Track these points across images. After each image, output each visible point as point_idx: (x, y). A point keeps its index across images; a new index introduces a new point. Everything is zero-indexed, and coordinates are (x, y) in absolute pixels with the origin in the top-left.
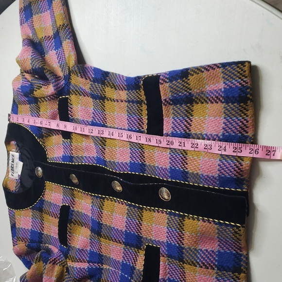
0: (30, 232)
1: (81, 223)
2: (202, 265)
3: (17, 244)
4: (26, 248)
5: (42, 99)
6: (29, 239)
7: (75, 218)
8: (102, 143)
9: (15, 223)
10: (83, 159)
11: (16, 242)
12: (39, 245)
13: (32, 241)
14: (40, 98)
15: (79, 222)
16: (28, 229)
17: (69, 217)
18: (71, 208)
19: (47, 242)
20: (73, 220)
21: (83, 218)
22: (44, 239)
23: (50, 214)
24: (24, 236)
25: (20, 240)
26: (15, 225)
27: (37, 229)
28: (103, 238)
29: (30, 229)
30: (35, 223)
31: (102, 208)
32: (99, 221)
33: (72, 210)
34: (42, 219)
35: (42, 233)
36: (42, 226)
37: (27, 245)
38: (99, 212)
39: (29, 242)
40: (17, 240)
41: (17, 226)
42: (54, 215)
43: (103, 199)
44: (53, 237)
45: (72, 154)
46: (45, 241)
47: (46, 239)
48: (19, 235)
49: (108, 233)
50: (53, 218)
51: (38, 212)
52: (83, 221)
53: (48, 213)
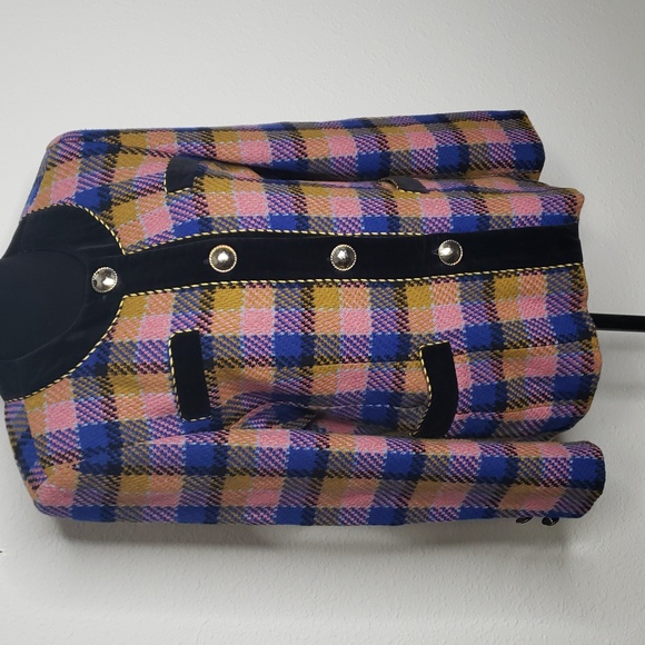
0: (77, 435)
1: (236, 362)
2: (536, 342)
3: (44, 479)
4: (79, 473)
6: (79, 451)
7: (219, 354)
9: (29, 430)
11: (41, 473)
12: (116, 452)
13: (88, 452)
15: (233, 359)
16: (69, 430)
17: (204, 356)
18: (202, 335)
19: (138, 438)
20: (215, 359)
21: (243, 347)
22: (126, 434)
23: (135, 369)
24: (62, 448)
25: (52, 462)
26: (27, 435)
27: (96, 420)
28: (319, 364)
29: (74, 426)
30: (87, 408)
31: (310, 304)
32: (306, 334)
33: (206, 338)
34: (109, 391)
35: (114, 423)
36: (111, 407)
37: (78, 466)
38: (303, 315)
39: (81, 459)
40: (44, 468)
41: (35, 434)
42: (148, 367)
43: (310, 286)
44: (151, 420)
45: (208, 214)
46: (131, 437)
47: (130, 433)
48: (46, 451)
49: (331, 350)
50: (146, 376)
51: (91, 378)
52: (243, 355)
53: (125, 370)
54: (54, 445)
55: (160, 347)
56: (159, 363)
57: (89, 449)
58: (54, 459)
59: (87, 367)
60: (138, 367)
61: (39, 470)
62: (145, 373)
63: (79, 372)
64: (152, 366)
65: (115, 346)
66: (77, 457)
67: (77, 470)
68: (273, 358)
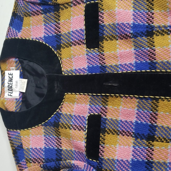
0: (44, 151)
1: (115, 132)
3: (26, 168)
4: (42, 169)
5: (66, 5)
6: (44, 159)
7: (108, 127)
8: (150, 44)
9: (22, 144)
10: (118, 67)
11: (25, 165)
12: (58, 163)
13: (47, 160)
14: (63, 5)
15: (114, 130)
16: (41, 149)
17: (102, 126)
18: (102, 117)
19: (69, 158)
20: (106, 129)
21: (119, 125)
22: (64, 155)
23: (71, 127)
24: (36, 156)
25: (31, 161)
26: (21, 147)
27: (52, 146)
28: (157, 141)
29: (43, 147)
30: (49, 140)
31: (156, 109)
32: (152, 124)
33: (104, 119)
34: (58, 135)
35: (60, 149)
36: (59, 142)
37: (42, 166)
38: (151, 114)
39: (44, 162)
40: (27, 163)
41: (25, 147)
42: (77, 127)
43: (157, 100)
44: (75, 151)
45: (105, 64)
46: (65, 157)
47: (66, 155)
48: (29, 156)
49: (165, 135)
50: (75, 131)
51: (52, 127)
52: (119, 129)
53: (67, 127)
54: (33, 154)
55: (83, 119)
56: (82, 126)
57: (48, 159)
58: (32, 160)
59: (50, 122)
60: (73, 126)
61: (25, 163)
62: (75, 130)
63: (47, 124)
64: (79, 127)
65: (63, 115)
66: (42, 162)
67: (42, 167)
68: (133, 133)
